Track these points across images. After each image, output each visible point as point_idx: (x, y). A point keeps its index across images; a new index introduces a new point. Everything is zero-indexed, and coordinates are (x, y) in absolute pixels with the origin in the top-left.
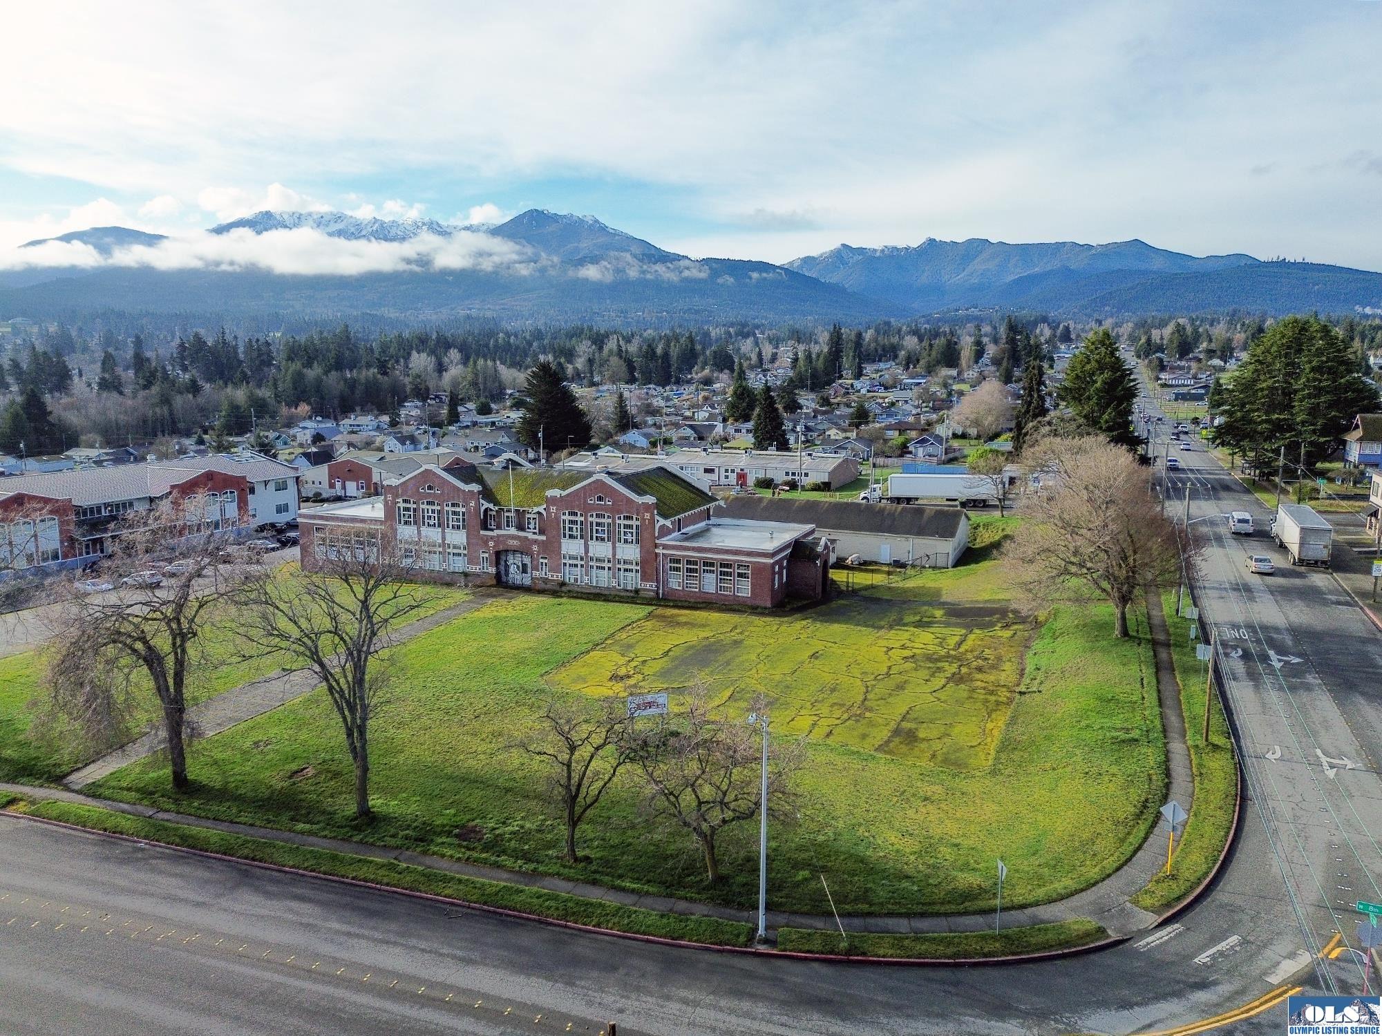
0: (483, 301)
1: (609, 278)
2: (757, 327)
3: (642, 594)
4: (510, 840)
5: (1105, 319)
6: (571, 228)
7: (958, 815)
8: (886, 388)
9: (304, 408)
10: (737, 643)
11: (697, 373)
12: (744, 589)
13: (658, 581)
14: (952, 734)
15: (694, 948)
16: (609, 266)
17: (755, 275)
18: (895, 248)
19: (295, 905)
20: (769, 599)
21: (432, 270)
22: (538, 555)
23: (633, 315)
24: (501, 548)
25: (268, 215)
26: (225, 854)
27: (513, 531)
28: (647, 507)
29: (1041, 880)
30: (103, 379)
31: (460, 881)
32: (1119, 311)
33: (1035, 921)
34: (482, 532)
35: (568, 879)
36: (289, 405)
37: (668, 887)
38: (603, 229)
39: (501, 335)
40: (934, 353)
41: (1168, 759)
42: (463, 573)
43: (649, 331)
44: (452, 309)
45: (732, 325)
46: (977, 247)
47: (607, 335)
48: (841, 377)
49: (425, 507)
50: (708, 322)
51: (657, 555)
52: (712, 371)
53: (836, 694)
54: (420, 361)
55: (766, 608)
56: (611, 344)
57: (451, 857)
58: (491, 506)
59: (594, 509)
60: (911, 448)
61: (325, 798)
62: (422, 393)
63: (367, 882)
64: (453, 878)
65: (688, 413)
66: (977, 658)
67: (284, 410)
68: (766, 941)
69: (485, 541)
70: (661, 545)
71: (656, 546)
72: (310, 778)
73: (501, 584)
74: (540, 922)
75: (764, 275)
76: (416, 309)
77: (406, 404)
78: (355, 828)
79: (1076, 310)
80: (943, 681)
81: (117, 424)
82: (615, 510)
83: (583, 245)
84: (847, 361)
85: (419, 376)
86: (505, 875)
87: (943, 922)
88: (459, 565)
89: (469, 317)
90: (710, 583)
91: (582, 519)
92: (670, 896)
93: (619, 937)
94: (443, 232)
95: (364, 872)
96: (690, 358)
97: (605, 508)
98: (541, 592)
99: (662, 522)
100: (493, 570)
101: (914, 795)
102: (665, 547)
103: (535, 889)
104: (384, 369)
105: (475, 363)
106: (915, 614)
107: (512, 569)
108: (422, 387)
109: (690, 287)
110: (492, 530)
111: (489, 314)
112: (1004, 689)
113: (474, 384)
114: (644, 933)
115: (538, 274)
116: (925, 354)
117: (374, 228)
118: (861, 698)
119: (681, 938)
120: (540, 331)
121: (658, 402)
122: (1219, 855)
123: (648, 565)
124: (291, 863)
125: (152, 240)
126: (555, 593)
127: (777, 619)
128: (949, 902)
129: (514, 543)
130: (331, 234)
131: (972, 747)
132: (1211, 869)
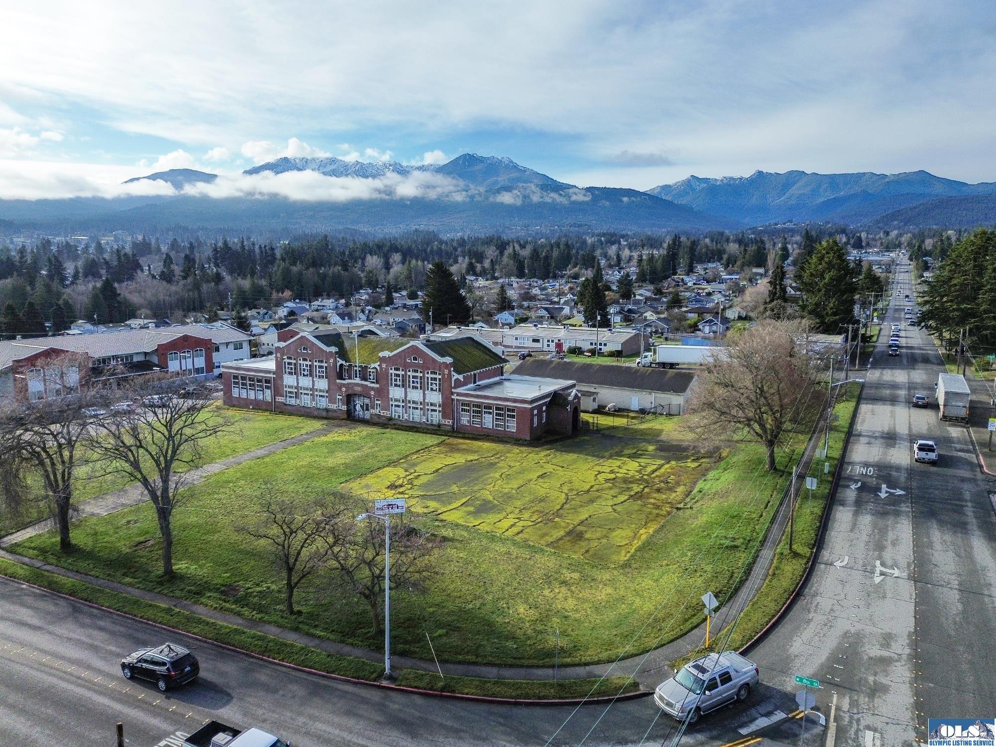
0: (429, 219)
1: (519, 202)
2: (623, 236)
3: (443, 428)
4: (255, 596)
5: (892, 231)
6: (492, 167)
7: (581, 595)
8: (708, 282)
9: (287, 293)
10: (492, 465)
11: (570, 270)
12: (512, 426)
13: (453, 419)
14: (611, 536)
15: (340, 680)
16: (519, 193)
17: (625, 199)
18: (732, 179)
19: (95, 633)
20: (529, 434)
21: (394, 198)
22: (374, 398)
23: (533, 228)
24: (350, 392)
25: (286, 160)
26: (70, 595)
27: (357, 380)
28: (446, 366)
29: (610, 644)
30: (163, 272)
31: (208, 623)
32: (906, 224)
33: (590, 675)
34: (338, 381)
35: (279, 626)
36: (278, 292)
37: (344, 636)
38: (516, 167)
39: (436, 243)
40: (747, 256)
41: (754, 562)
42: (326, 409)
43: (542, 240)
44: (407, 225)
45: (604, 235)
46: (795, 176)
47: (508, 243)
48: (675, 274)
49: (301, 362)
50: (588, 234)
51: (453, 400)
52: (581, 269)
53: (543, 504)
54: (373, 261)
55: (526, 440)
56: (509, 250)
57: (211, 606)
58: (344, 362)
59: (411, 367)
60: (700, 327)
61: (152, 561)
62: (372, 283)
63: (148, 620)
64: (204, 621)
65: (556, 299)
66: (662, 482)
67: (275, 295)
68: (391, 678)
69: (340, 387)
70: (455, 393)
71: (452, 394)
72: (148, 547)
73: (351, 418)
74: (247, 655)
75: (633, 198)
76: (382, 225)
77: (361, 291)
78: (158, 583)
79: (871, 224)
80: (626, 497)
81: (164, 302)
82: (424, 368)
83: (500, 179)
84: (683, 262)
85: (370, 272)
86: (240, 621)
87: (523, 672)
88: (323, 403)
89: (416, 230)
90: (488, 421)
91: (403, 373)
92: (342, 642)
93: (294, 669)
94: (403, 172)
95: (150, 613)
96: (566, 260)
97: (418, 365)
98: (375, 424)
99: (456, 376)
100: (344, 408)
101: (556, 579)
102: (458, 394)
103: (253, 632)
104: (345, 267)
105: (410, 262)
106: (634, 448)
107: (358, 407)
108: (374, 279)
109: (576, 208)
110: (344, 379)
111: (432, 228)
112: (668, 506)
113: (409, 277)
114: (310, 667)
115: (468, 199)
116: (741, 256)
117: (357, 168)
118: (559, 507)
119: (333, 672)
120: (464, 240)
121: (535, 291)
122: (755, 636)
123: (448, 407)
124: (107, 604)
125: (209, 178)
126: (384, 425)
127: (530, 448)
128: (534, 658)
129: (358, 389)
130: (325, 174)
131: (620, 546)
132: (743, 645)
